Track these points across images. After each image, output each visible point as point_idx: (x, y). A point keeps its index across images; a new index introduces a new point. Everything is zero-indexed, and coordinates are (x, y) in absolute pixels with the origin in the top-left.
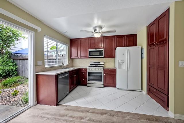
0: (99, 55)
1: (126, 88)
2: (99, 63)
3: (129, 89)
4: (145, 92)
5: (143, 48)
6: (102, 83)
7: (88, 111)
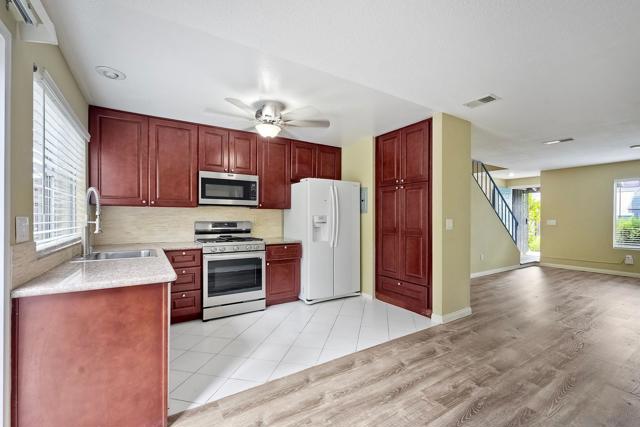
0: (242, 196)
1: (329, 296)
2: (234, 224)
3: (338, 294)
4: (369, 294)
5: (364, 186)
6: (262, 293)
7: (308, 381)
